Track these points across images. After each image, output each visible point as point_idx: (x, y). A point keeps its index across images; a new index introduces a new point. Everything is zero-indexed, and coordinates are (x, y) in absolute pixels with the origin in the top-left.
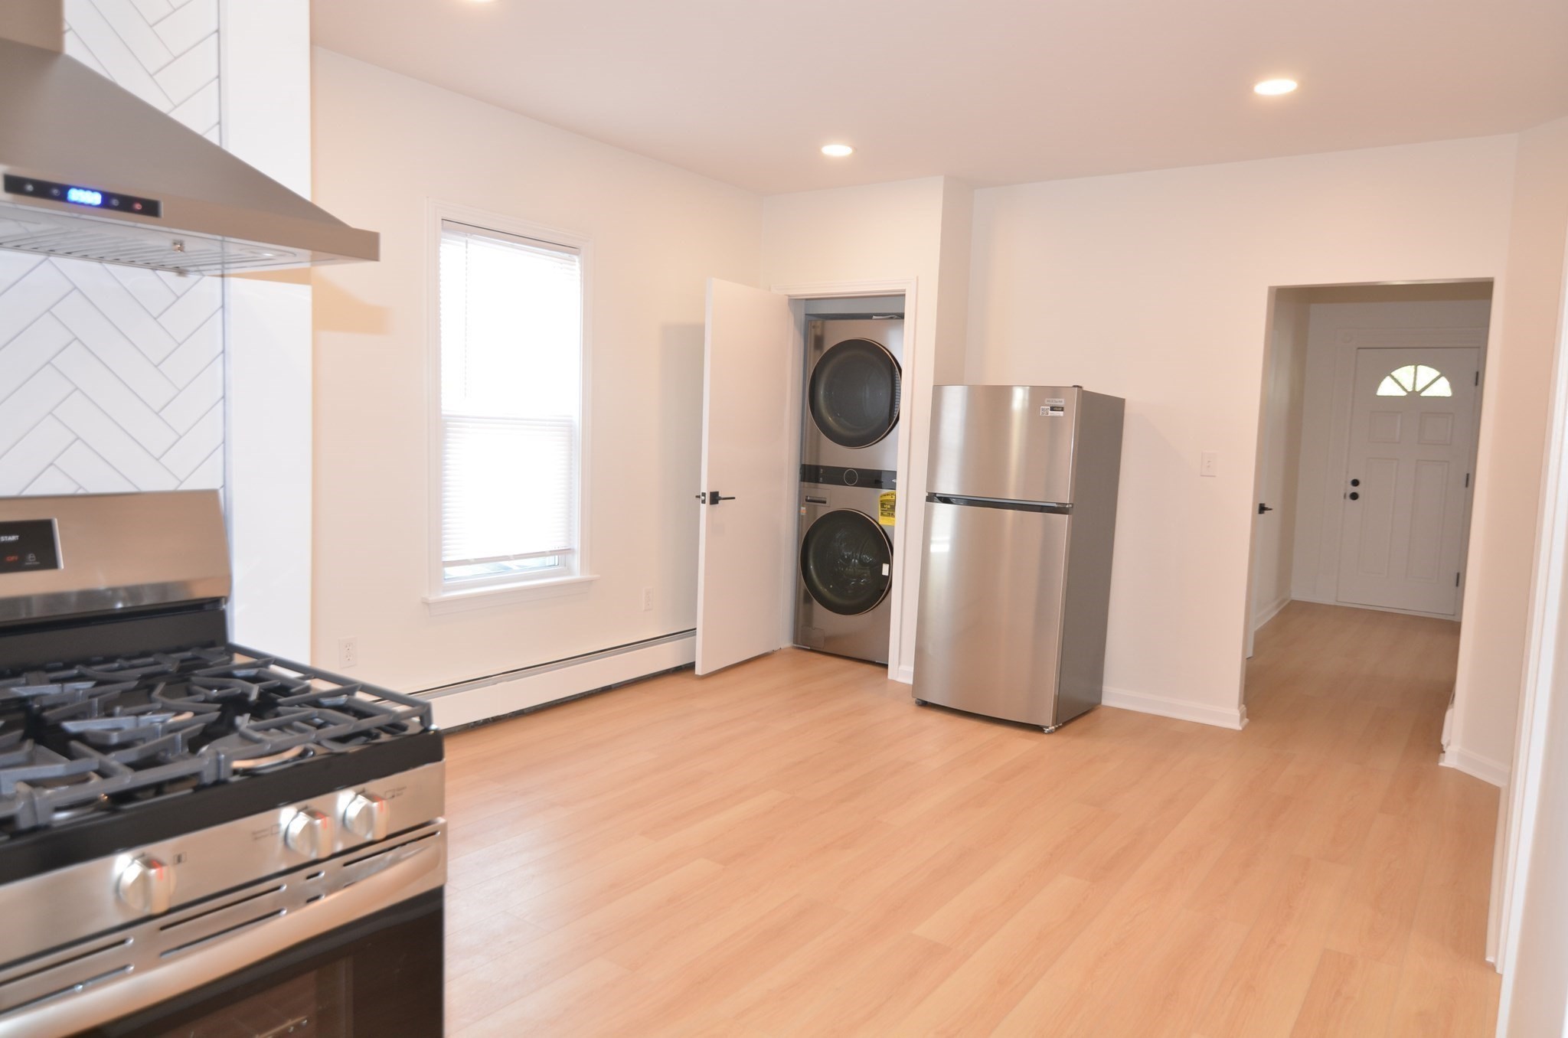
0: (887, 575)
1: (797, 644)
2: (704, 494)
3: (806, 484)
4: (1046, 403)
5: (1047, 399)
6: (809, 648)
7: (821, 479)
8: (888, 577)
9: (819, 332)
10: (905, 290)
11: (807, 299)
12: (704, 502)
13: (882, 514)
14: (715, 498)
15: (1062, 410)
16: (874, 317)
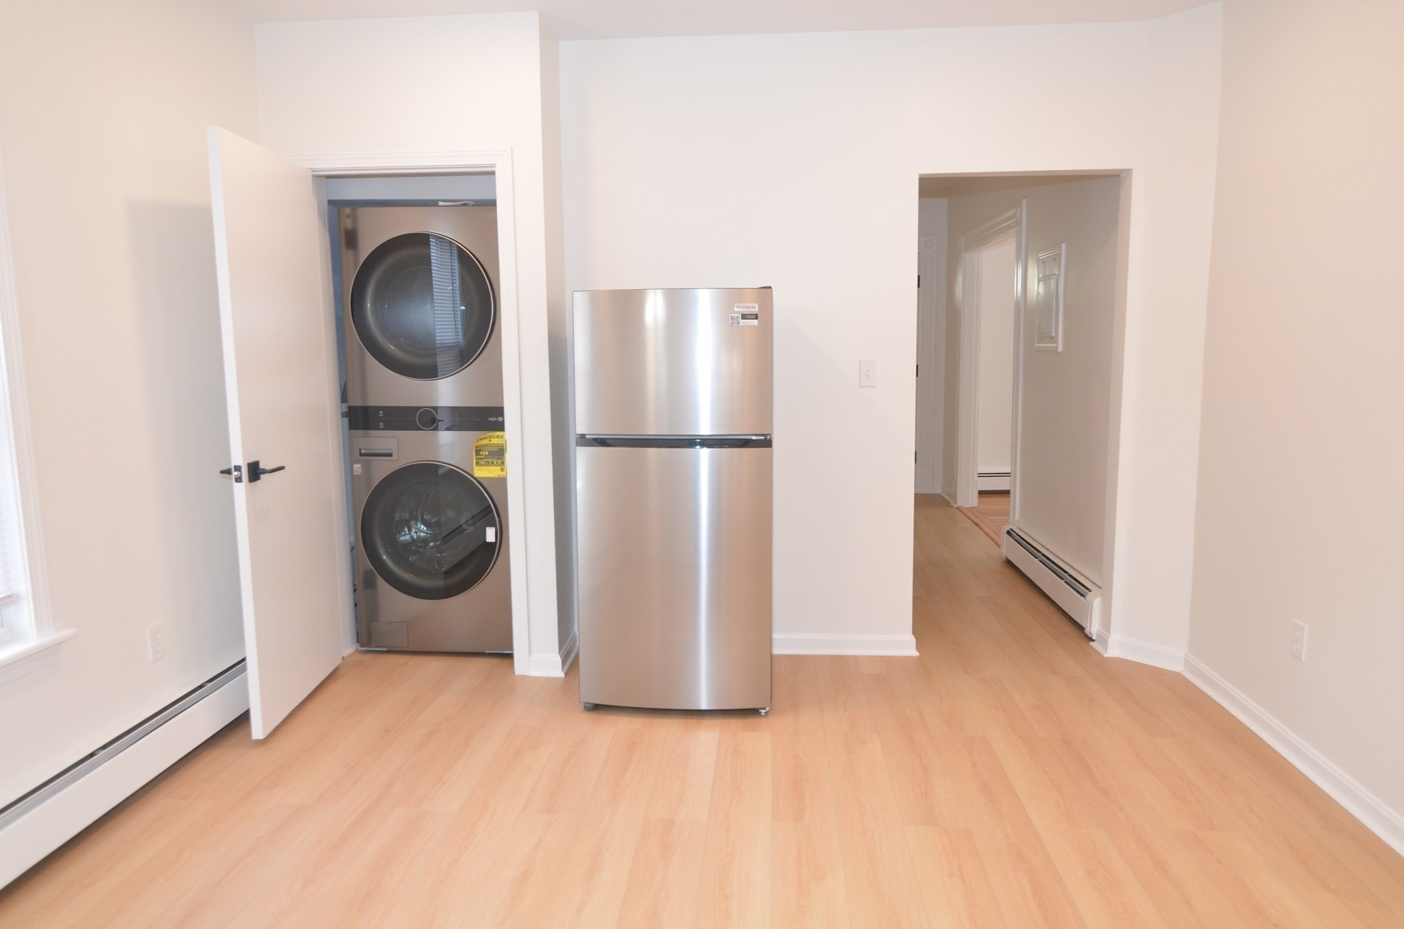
0: (493, 540)
1: (362, 646)
2: (238, 468)
3: (354, 431)
4: (736, 309)
5: (736, 305)
6: (385, 649)
7: (381, 424)
8: (495, 543)
9: (349, 224)
10: (494, 166)
11: (329, 177)
12: (239, 480)
13: (477, 464)
14: (255, 472)
15: (756, 318)
16: (440, 203)
